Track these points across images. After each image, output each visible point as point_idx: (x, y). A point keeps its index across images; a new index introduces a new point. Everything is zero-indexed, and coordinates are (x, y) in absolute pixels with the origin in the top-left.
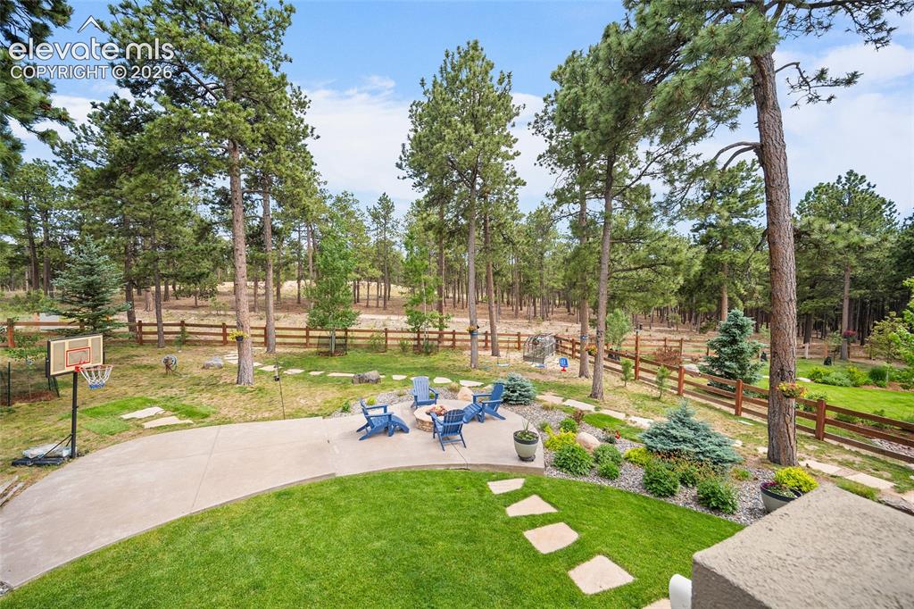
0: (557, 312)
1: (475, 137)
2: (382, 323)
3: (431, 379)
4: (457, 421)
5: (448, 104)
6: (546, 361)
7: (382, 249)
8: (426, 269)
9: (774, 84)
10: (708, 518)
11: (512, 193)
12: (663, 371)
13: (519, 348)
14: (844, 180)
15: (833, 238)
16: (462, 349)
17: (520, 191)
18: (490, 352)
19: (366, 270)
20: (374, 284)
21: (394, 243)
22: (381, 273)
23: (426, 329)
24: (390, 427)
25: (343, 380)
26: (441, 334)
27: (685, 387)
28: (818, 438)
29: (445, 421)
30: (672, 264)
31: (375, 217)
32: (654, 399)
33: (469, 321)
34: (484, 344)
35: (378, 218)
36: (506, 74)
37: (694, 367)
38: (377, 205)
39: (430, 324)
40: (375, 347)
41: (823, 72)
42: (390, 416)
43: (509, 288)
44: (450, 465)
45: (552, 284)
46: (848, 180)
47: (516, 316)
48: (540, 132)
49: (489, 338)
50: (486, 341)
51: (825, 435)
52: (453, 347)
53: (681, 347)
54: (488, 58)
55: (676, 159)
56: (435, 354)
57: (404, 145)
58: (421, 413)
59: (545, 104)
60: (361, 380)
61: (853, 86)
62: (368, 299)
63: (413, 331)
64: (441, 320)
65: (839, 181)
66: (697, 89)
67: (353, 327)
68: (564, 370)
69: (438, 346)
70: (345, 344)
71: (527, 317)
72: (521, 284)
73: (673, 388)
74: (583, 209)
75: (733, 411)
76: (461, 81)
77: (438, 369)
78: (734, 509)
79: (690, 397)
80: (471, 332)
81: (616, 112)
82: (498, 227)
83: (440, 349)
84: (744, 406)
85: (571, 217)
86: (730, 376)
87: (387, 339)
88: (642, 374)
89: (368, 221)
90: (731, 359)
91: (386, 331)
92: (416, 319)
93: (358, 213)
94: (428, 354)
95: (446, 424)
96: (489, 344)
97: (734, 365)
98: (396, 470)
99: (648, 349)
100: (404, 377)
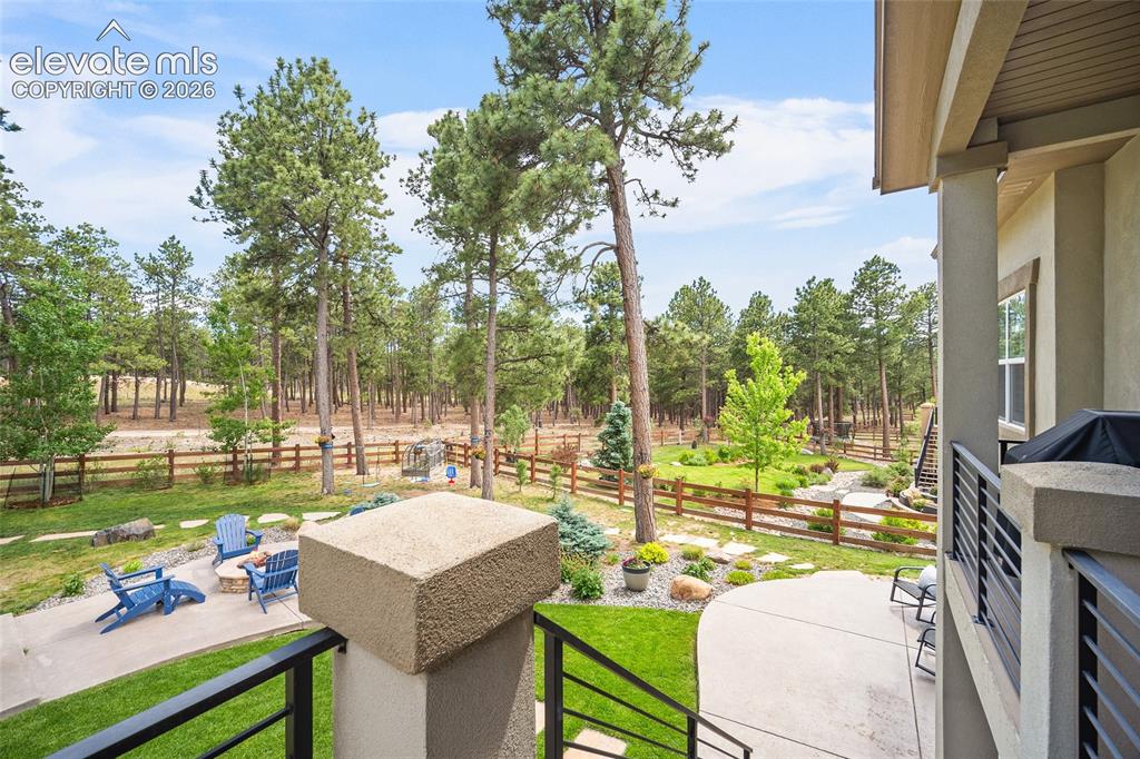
0: (451, 413)
1: (323, 183)
2: (164, 443)
3: (254, 518)
4: (289, 567)
5: (282, 132)
6: (431, 473)
7: (166, 324)
8: (250, 358)
9: (623, 194)
10: (579, 608)
11: (383, 260)
12: (556, 469)
13: (396, 461)
14: (697, 284)
15: (672, 335)
16: (310, 470)
17: (394, 259)
18: (355, 471)
19: (132, 358)
20: (150, 381)
21: (194, 316)
22: (164, 362)
23: (249, 447)
24: (167, 598)
25: (70, 545)
26: (276, 452)
27: (578, 483)
28: (678, 514)
29: (267, 571)
30: (555, 355)
31: (153, 272)
32: (548, 500)
33: (319, 430)
34: (346, 460)
35: (159, 274)
36: (368, 114)
37: (587, 463)
38: (156, 254)
39: (255, 438)
40: (143, 483)
41: (657, 192)
42: (167, 582)
43: (387, 384)
44: (273, 631)
45: (443, 377)
47: (397, 420)
48: (416, 192)
49: (353, 451)
50: (349, 455)
51: (683, 511)
52: (297, 468)
53: (579, 443)
54: (343, 87)
55: (556, 248)
56: (264, 481)
57: (204, 173)
58: (230, 569)
59: (422, 161)
60: (111, 538)
61: (676, 209)
62: (136, 406)
63: (224, 450)
64: (276, 431)
66: (553, 186)
67: (99, 453)
68: (451, 482)
69: (270, 470)
70: (79, 484)
71: (412, 421)
72: (403, 378)
73: (566, 486)
74: (469, 290)
75: (617, 501)
76: (302, 105)
77: (267, 502)
78: (602, 593)
79: (584, 493)
80: (323, 445)
81: (490, 191)
82: (363, 302)
83: (272, 474)
84: (625, 495)
85: (457, 298)
86: (616, 466)
87: (172, 467)
88: (538, 475)
89: (138, 278)
90: (616, 450)
91: (171, 455)
92: (229, 433)
93: (116, 263)
94: (251, 483)
95: (270, 575)
96: (354, 460)
97: (618, 456)
98: (176, 661)
99: (546, 449)
100: (205, 521)
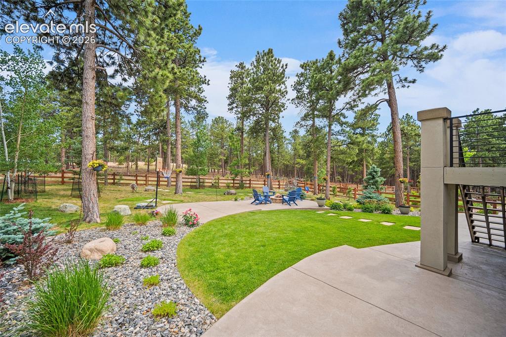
12: (350, 189)
13: (279, 188)
16: (254, 188)
27: (357, 196)
41: (406, 78)
46: (406, 117)
52: (250, 187)
60: (229, 193)
61: (415, 84)
65: (403, 118)
68: (308, 192)
74: (314, 123)
87: (219, 183)
90: (373, 185)
91: (219, 179)
92: (237, 172)
